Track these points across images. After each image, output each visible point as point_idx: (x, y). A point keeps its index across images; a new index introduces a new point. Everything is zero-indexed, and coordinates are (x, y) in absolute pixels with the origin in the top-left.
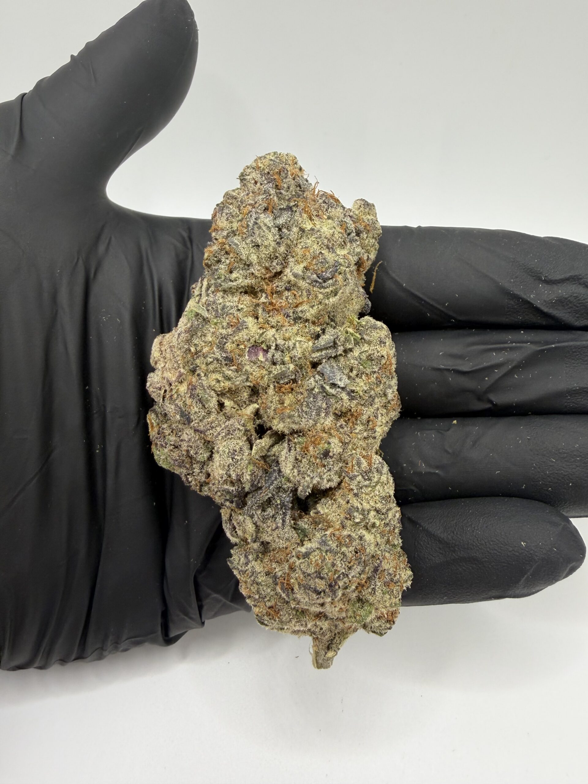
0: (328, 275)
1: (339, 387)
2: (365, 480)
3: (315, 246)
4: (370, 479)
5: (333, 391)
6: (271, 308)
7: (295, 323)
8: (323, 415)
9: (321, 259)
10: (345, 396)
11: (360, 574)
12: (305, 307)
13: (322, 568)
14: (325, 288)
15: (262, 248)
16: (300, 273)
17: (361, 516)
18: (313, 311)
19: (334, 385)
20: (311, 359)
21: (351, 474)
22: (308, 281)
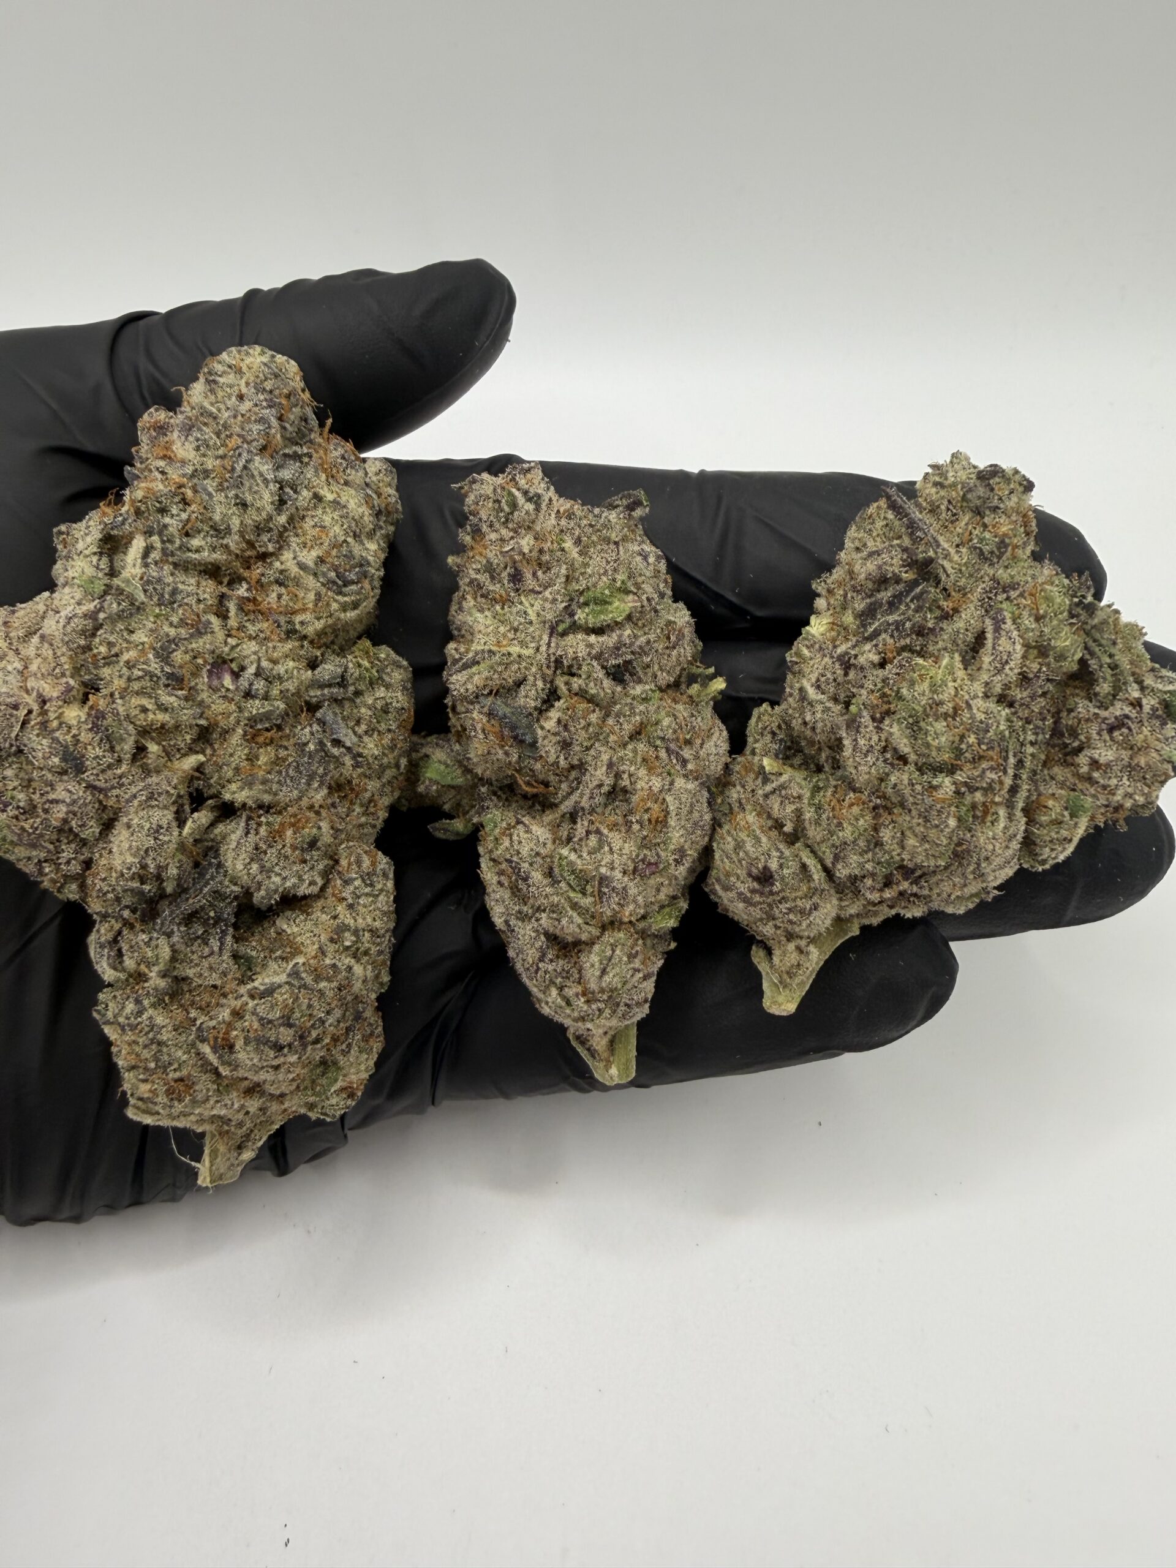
0: (352, 576)
1: (344, 746)
2: (366, 885)
3: (337, 529)
4: (372, 885)
5: (335, 751)
6: (251, 607)
7: (288, 638)
8: (316, 785)
9: (344, 550)
10: (348, 761)
11: (339, 1022)
12: (307, 617)
13: (292, 1011)
14: (345, 595)
15: (251, 511)
16: (311, 564)
17: (354, 938)
18: (319, 625)
19: (337, 743)
20: (307, 698)
21: (347, 876)
22: (321, 580)
